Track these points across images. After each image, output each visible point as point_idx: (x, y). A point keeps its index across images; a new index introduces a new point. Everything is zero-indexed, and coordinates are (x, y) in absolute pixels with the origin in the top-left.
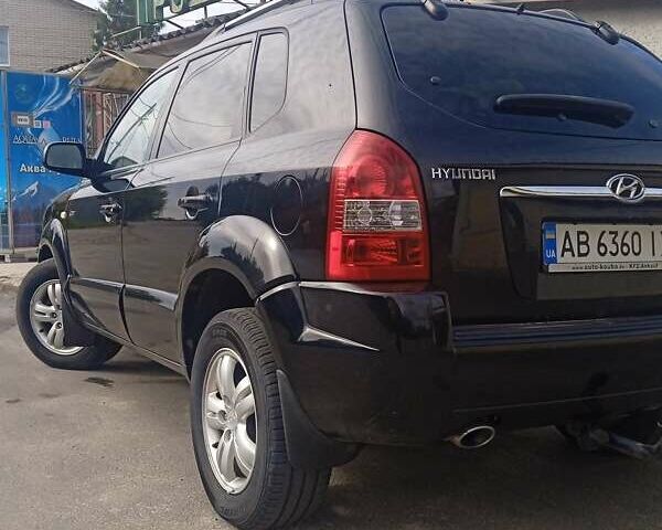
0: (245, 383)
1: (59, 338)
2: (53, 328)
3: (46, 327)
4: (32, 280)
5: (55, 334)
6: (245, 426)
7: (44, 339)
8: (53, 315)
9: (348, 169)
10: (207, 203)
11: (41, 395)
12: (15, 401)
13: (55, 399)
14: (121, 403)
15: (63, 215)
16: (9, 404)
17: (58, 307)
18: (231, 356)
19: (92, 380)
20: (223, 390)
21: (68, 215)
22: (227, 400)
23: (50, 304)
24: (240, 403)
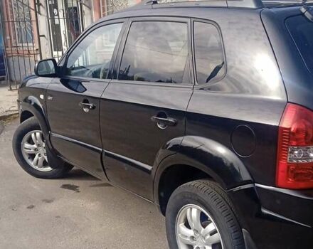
0: (212, 227)
1: (40, 163)
2: (37, 157)
3: (32, 156)
5: (38, 161)
6: (211, 248)
7: (32, 163)
8: (35, 149)
9: (290, 129)
10: (175, 124)
11: (43, 201)
12: (32, 207)
13: (52, 203)
14: (92, 204)
15: (42, 97)
16: (29, 210)
17: (39, 145)
18: (198, 209)
19: (65, 186)
20: (192, 225)
21: (45, 97)
22: (196, 231)
23: (33, 144)
24: (208, 237)
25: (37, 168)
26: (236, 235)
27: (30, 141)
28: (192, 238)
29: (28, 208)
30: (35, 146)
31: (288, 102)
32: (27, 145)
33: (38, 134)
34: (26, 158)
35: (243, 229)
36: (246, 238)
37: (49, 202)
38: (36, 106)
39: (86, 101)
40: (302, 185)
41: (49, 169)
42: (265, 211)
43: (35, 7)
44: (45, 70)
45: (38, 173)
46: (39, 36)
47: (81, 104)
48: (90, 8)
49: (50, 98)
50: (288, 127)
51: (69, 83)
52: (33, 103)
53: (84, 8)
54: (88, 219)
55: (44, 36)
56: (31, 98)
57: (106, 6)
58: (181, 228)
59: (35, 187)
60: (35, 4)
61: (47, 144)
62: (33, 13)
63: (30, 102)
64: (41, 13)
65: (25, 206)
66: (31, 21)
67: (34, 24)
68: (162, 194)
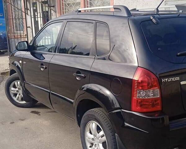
0: (102, 133)
1: (20, 99)
2: (18, 95)
3: (15, 95)
4: (10, 81)
5: (18, 97)
6: (102, 145)
7: (15, 99)
8: (17, 91)
9: (138, 81)
10: (85, 77)
11: (20, 119)
12: (13, 123)
13: (24, 121)
14: (46, 122)
15: (21, 62)
16: (11, 124)
17: (19, 89)
18: (96, 124)
19: (33, 112)
20: (93, 132)
21: (22, 62)
22: (95, 136)
23: (16, 88)
24: (100, 138)
25: (18, 101)
26: (112, 137)
27: (14, 86)
28: (93, 139)
29: (11, 123)
30: (17, 89)
31: (138, 66)
32: (13, 89)
33: (19, 83)
34: (12, 95)
35: (116, 134)
36: (117, 138)
37: (23, 120)
38: (18, 67)
39: (42, 65)
40: (145, 110)
41: (24, 102)
42: (126, 124)
43: (25, 11)
44: (23, 47)
45: (18, 104)
46: (27, 27)
47: (40, 66)
48: (55, 12)
49: (24, 62)
50: (137, 79)
51: (35, 55)
52: (16, 66)
53: (52, 12)
54: (42, 130)
55: (30, 27)
56: (16, 62)
57: (64, 11)
58: (88, 134)
59: (16, 112)
60: (25, 9)
61: (23, 88)
62: (24, 14)
63: (15, 64)
64: (28, 14)
65: (9, 122)
66: (22, 19)
67: (24, 20)
68: (79, 116)
